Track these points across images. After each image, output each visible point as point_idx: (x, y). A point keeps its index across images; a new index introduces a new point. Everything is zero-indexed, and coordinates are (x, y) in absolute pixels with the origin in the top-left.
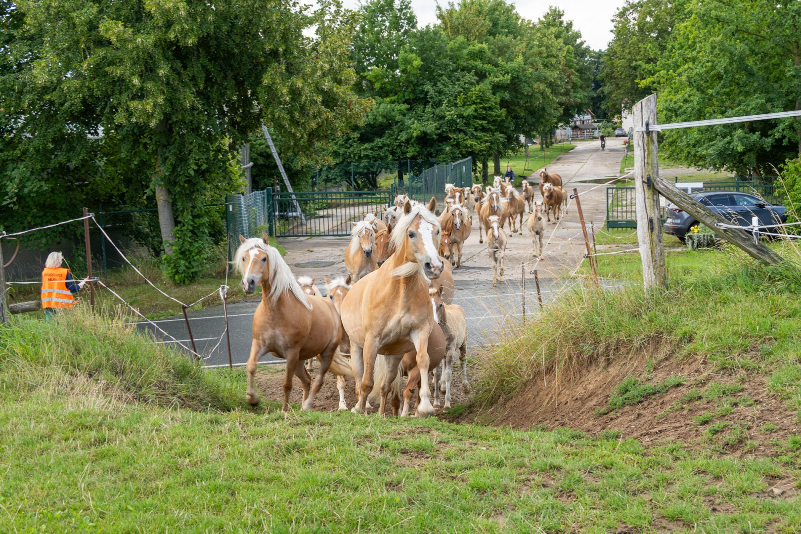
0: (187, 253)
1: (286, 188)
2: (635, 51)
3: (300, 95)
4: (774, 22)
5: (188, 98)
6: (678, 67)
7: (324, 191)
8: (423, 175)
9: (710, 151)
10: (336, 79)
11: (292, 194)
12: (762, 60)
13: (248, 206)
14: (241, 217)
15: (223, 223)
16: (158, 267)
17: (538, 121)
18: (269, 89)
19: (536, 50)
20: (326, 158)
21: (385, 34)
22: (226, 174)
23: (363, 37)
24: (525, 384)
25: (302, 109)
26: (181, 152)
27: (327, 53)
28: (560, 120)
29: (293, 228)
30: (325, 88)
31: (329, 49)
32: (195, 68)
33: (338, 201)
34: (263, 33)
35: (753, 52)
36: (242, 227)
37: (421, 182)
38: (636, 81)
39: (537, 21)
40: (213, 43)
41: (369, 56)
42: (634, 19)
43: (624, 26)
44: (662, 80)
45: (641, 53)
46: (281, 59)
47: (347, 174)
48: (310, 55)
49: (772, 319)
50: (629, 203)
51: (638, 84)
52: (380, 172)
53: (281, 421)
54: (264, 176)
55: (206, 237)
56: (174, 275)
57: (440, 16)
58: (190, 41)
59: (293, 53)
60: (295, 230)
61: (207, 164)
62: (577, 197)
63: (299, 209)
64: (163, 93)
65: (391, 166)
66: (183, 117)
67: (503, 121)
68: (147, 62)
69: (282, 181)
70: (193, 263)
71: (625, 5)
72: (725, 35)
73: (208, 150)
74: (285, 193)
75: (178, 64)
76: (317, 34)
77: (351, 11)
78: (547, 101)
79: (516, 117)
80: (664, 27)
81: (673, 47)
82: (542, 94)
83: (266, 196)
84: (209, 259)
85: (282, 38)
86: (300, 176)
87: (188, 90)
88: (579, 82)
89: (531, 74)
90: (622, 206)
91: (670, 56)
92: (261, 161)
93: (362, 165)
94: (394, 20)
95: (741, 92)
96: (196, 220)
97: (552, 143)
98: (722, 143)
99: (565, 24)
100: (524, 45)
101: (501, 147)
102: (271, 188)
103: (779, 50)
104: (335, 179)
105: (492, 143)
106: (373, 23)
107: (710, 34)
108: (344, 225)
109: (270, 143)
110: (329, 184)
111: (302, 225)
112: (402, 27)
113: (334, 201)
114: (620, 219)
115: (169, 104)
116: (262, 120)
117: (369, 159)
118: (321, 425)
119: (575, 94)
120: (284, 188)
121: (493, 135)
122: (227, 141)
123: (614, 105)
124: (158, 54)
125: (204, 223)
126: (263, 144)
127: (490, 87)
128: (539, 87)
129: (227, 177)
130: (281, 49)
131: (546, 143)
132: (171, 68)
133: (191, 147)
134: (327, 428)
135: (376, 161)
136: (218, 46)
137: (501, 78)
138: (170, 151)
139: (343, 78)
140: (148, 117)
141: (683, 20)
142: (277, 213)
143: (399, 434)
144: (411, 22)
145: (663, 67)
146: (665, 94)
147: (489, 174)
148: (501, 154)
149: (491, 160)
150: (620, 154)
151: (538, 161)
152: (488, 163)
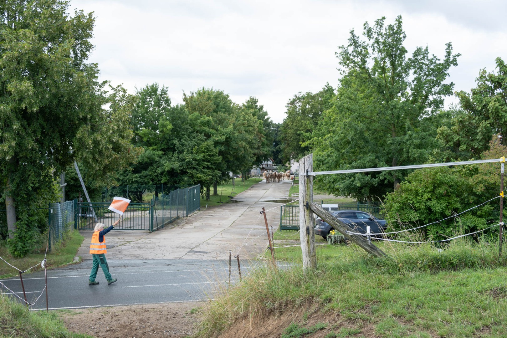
0: (23, 238)
1: (86, 199)
2: (299, 125)
3: (99, 144)
4: (381, 112)
5: (30, 143)
6: (325, 135)
7: (110, 202)
8: (170, 194)
9: (342, 186)
10: (121, 135)
11: (90, 203)
12: (373, 134)
13: (62, 210)
14: (58, 217)
15: (46, 220)
16: (4, 246)
17: (241, 164)
18: (80, 140)
19: (241, 122)
20: (113, 182)
21: (151, 109)
22: (50, 190)
23: (138, 110)
24: (230, 326)
25: (100, 153)
26: (23, 176)
27: (116, 120)
28: (254, 164)
29: (90, 224)
30: (114, 140)
31: (118, 118)
32: (35, 125)
34: (79, 106)
35: (368, 129)
36: (58, 223)
37: (169, 198)
38: (300, 143)
39: (242, 105)
40: (47, 111)
41: (140, 121)
42: (299, 106)
43: (293, 110)
44: (315, 143)
45: (303, 126)
46: (88, 122)
47: (124, 192)
48: (106, 120)
49: (378, 290)
50: (294, 215)
51: (301, 145)
52: (144, 191)
54: (73, 191)
55: (35, 228)
56: (14, 251)
57: (185, 100)
58: (35, 109)
59: (95, 119)
61: (39, 183)
62: (264, 213)
63: (94, 213)
64: (15, 140)
65: (151, 188)
66: (26, 154)
67: (220, 163)
68: (6, 121)
69: (84, 195)
70: (26, 244)
71: (294, 98)
72: (353, 118)
73: (40, 175)
74: (85, 202)
75: (25, 123)
76: (111, 108)
77: (132, 95)
78: (247, 152)
79: (228, 161)
80: (317, 112)
81: (322, 124)
82: (244, 148)
83: (74, 204)
84: (38, 242)
85: (89, 110)
86: (95, 192)
87: (30, 138)
88: (266, 142)
89: (237, 136)
90: (290, 216)
91: (320, 129)
92: (72, 182)
93: (133, 187)
94: (157, 101)
95: (361, 152)
96: (30, 218)
97: (249, 177)
98: (349, 181)
99: (259, 107)
100: (234, 119)
101: (218, 179)
102: (77, 199)
103: (383, 128)
104: (116, 195)
105: (213, 176)
106: (144, 102)
107: (343, 117)
108: (121, 223)
109: (78, 172)
111: (95, 221)
112: (162, 105)
114: (288, 224)
115: (18, 146)
116: (74, 158)
117: (138, 183)
119: (263, 149)
120: (85, 199)
121: (214, 171)
122: (52, 170)
123: (286, 156)
124: (13, 116)
125: (35, 220)
126: (73, 172)
127: (213, 143)
128: (242, 144)
129: (51, 192)
130: (89, 116)
131: (245, 177)
132: (21, 124)
133: (30, 173)
135: (142, 184)
136: (50, 113)
137: (220, 138)
138: (16, 175)
139: (125, 135)
140: (5, 154)
141: (328, 108)
142: (80, 215)
144: (167, 103)
145: (316, 135)
146: (317, 151)
147: (210, 195)
148: (218, 183)
149: (212, 186)
150: (289, 185)
151: (240, 188)
152: (210, 188)
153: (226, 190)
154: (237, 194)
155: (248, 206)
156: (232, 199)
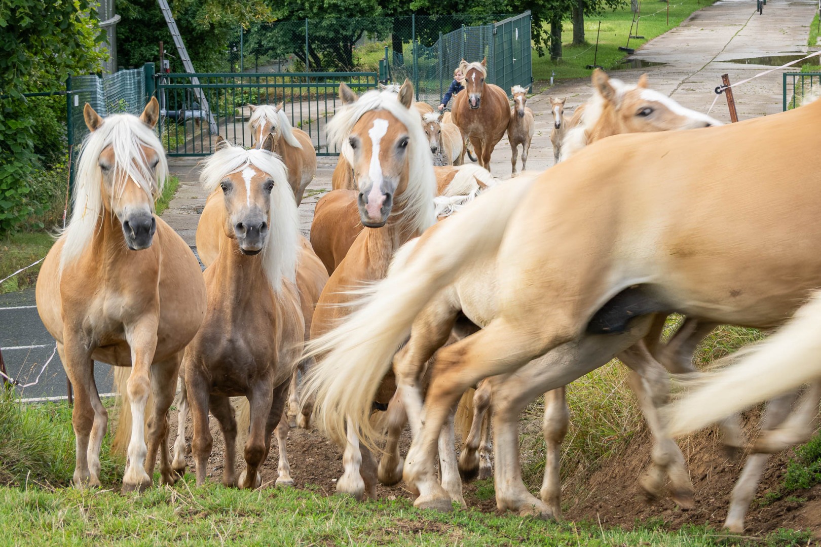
1: (182, 64)
7: (253, 72)
8: (439, 45)
11: (193, 76)
13: (109, 97)
15: (61, 128)
20: (259, 8)
22: (70, 36)
24: (627, 442)
33: (279, 90)
37: (436, 57)
47: (297, 39)
52: (359, 37)
53: (163, 505)
54: (140, 41)
60: (198, 143)
61: (31, 17)
62: (728, 91)
63: (205, 105)
65: (380, 27)
69: (174, 51)
74: (179, 73)
83: (143, 79)
84: (34, 197)
86: (207, 42)
93: (325, 23)
96: (11, 122)
102: (152, 64)
104: (273, 49)
110: (263, 59)
111: (210, 133)
113: (271, 90)
117: (340, 12)
118: (241, 515)
120: (177, 64)
125: (26, 129)
129: (72, 43)
134: (252, 520)
135: (351, 16)
142: (164, 111)
143: (388, 533)
147: (563, 44)
148: (587, 7)
149: (567, 17)
150: (808, 9)
151: (655, 21)
152: (562, 23)
153: (611, 30)
154: (647, 41)
155: (682, 78)
156: (632, 57)
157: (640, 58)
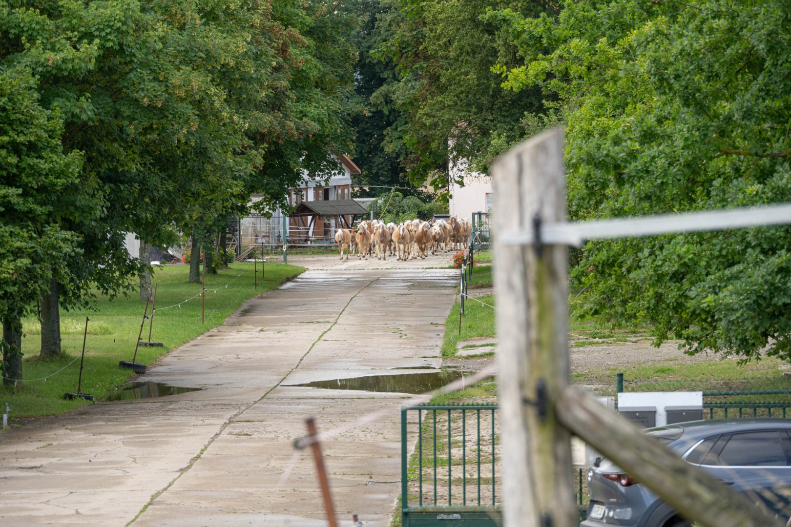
6: (626, 28)
9: (727, 296)
17: (182, 189)
28: (251, 188)
38: (495, 69)
44: (575, 70)
50: (471, 455)
51: (499, 78)
62: (316, 446)
67: (71, 188)
78: (213, 124)
79: (113, 178)
82: (198, 104)
88: (314, 68)
89: (162, 39)
90: (450, 462)
97: (226, 260)
98: (763, 270)
101: (64, 270)
105: (35, 258)
114: (442, 504)
119: (300, 106)
121: (40, 233)
123: (425, 142)
127: (33, 82)
128: (187, 82)
131: (209, 259)
137: (68, 52)
145: (580, 29)
146: (585, 111)
147: (25, 357)
148: (65, 293)
149: (32, 311)
150: (440, 295)
151: (181, 316)
152: (23, 321)
153: (106, 332)
154: (168, 351)
155: (228, 415)
156: (142, 379)
157: (156, 379)
